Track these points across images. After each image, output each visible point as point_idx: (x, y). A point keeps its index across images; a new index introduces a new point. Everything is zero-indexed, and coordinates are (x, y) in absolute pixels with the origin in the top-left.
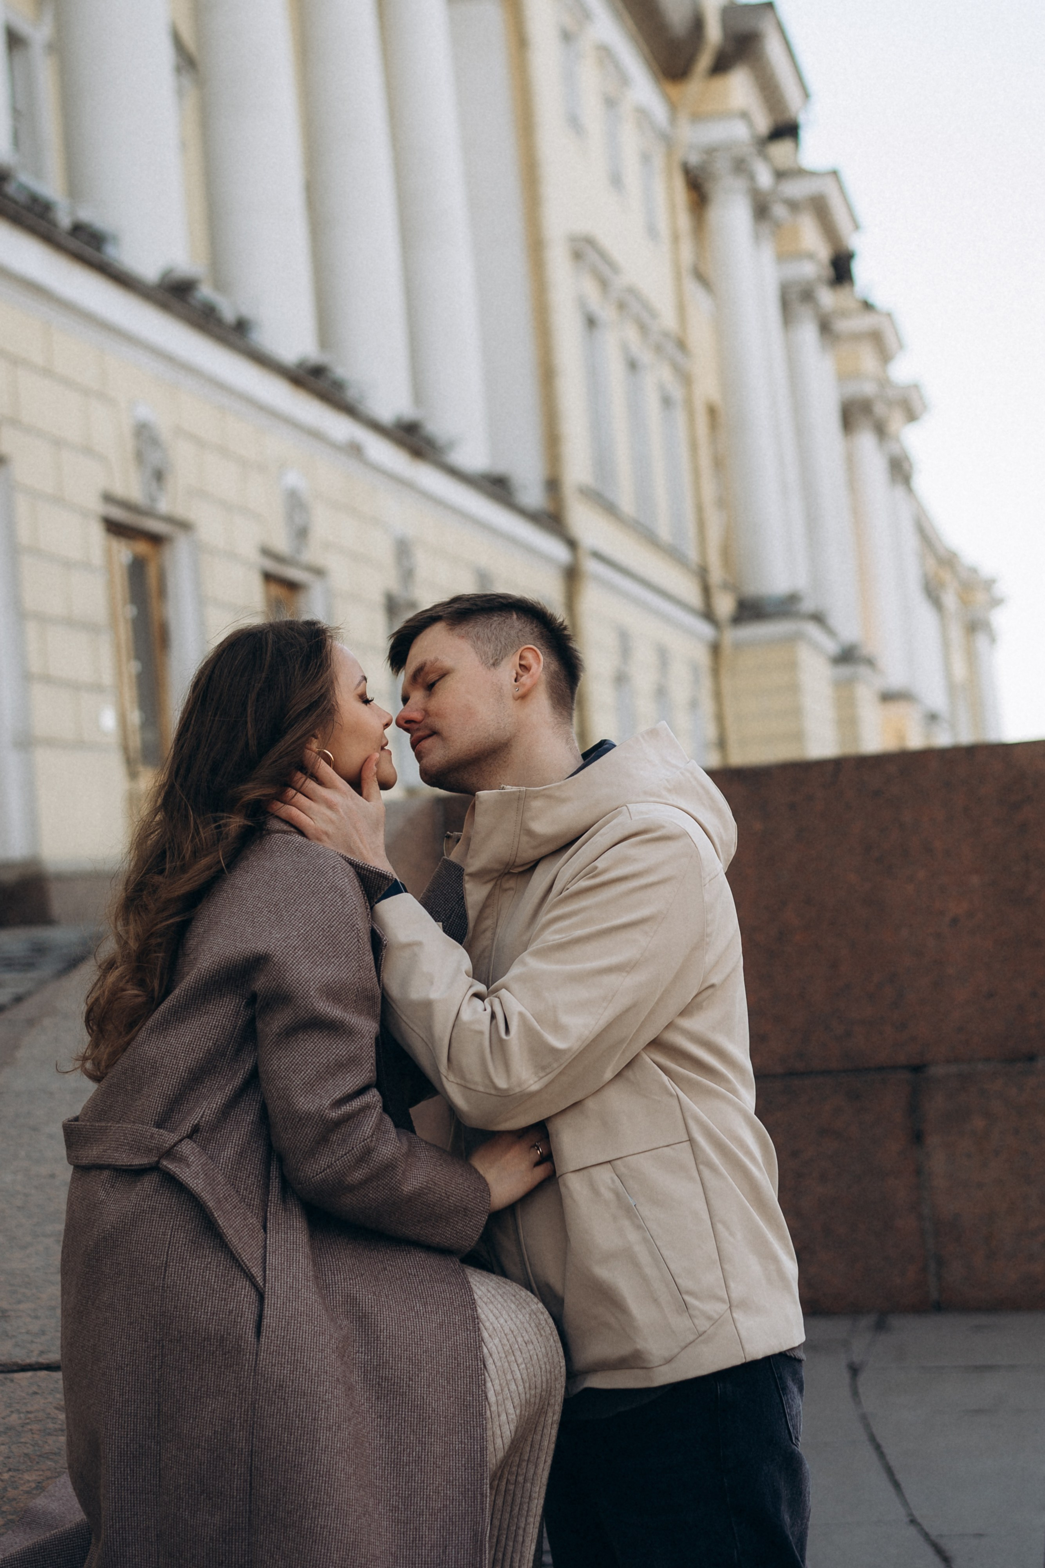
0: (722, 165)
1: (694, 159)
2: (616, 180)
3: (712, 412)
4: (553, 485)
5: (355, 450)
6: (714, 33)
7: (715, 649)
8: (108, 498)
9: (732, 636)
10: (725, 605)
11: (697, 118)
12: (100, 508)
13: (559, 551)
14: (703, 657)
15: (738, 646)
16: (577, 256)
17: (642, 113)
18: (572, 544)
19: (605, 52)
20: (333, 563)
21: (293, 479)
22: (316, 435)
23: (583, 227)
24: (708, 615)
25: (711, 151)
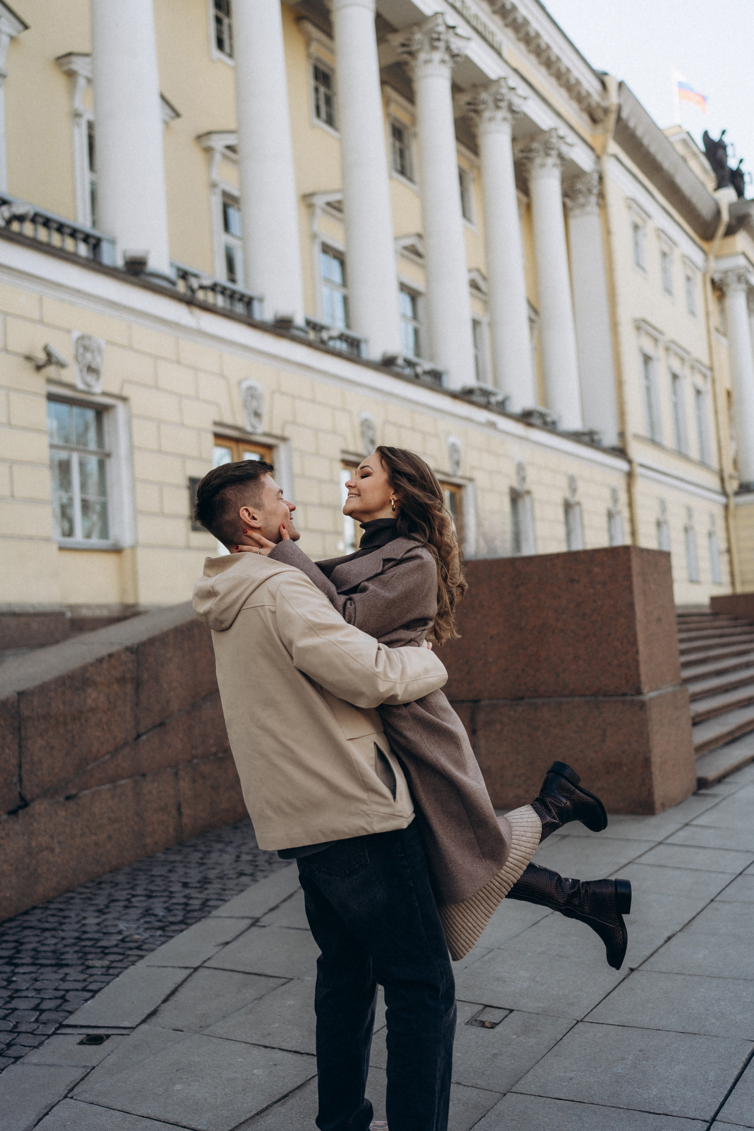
0: (732, 278)
1: (717, 277)
2: (668, 291)
3: (729, 394)
4: (622, 435)
5: (492, 425)
6: (725, 217)
7: (726, 507)
8: (344, 452)
9: (734, 501)
10: (732, 486)
11: (718, 257)
12: (340, 456)
13: (623, 465)
14: (718, 511)
15: (737, 506)
16: (638, 328)
17: (686, 259)
18: (630, 462)
19: (661, 232)
20: (476, 475)
21: (452, 439)
22: (468, 419)
23: (640, 314)
24: (724, 493)
25: (726, 272)
